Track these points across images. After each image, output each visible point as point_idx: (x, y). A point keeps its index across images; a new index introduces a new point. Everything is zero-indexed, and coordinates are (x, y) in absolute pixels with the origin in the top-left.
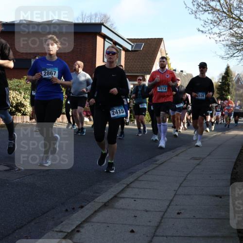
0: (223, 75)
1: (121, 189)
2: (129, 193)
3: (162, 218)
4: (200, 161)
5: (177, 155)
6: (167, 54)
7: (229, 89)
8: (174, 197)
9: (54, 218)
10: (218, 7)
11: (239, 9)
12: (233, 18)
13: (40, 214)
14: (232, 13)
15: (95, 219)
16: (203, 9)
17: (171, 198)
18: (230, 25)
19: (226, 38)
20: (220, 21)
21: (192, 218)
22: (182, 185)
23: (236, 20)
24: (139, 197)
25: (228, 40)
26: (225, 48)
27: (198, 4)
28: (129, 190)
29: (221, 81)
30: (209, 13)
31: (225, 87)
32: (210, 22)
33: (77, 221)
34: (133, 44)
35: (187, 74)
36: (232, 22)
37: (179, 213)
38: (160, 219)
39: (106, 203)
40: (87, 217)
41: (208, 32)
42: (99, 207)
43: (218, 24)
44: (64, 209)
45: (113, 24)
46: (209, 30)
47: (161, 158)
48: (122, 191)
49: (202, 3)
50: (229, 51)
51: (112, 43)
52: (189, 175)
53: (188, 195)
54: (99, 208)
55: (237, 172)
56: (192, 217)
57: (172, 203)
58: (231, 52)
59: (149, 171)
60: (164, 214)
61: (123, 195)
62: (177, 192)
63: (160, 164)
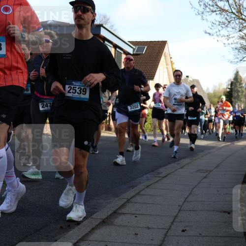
0: (232, 80)
1: (121, 205)
2: (129, 209)
3: (166, 235)
5: (182, 168)
6: (171, 58)
7: (238, 95)
8: (178, 213)
9: (47, 236)
10: (227, 8)
12: (242, 19)
14: (242, 14)
15: (92, 237)
16: (210, 9)
17: (175, 214)
18: (240, 27)
19: (235, 41)
20: (229, 22)
22: (187, 200)
24: (140, 213)
25: (237, 43)
26: (234, 51)
27: (205, 4)
28: (129, 205)
29: (229, 87)
30: (217, 14)
31: (234, 93)
32: (218, 23)
33: (73, 239)
34: (134, 47)
35: (193, 80)
36: (242, 24)
37: (183, 231)
38: (163, 236)
39: (105, 219)
40: (84, 234)
41: (215, 34)
42: (97, 223)
43: (227, 26)
44: (59, 227)
45: (112, 26)
46: (216, 32)
47: (164, 171)
48: (123, 206)
49: (209, 3)
50: (239, 55)
51: (112, 46)
52: (194, 190)
53: (194, 211)
54: (97, 225)
56: (199, 235)
57: (176, 220)
58: (240, 57)
59: (151, 185)
60: (167, 232)
61: (123, 211)
62: (183, 208)
63: (163, 177)
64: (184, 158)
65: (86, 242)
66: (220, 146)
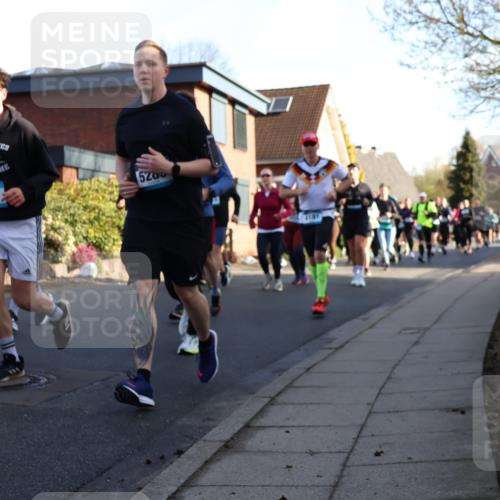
0: (460, 149)
1: (258, 409)
2: (275, 416)
3: (344, 465)
4: (419, 335)
5: (371, 327)
6: (340, 116)
7: (471, 177)
8: (367, 419)
9: (122, 481)
11: (480, 15)
12: (468, 33)
13: (95, 475)
14: (467, 25)
15: (206, 478)
16: (405, 18)
17: (361, 422)
18: (464, 49)
19: (458, 77)
20: (444, 41)
21: (404, 463)
22: (384, 390)
23: (477, 37)
24: (296, 424)
25: (461, 79)
27: (395, 11)
28: (274, 409)
29: (455, 162)
30: (419, 28)
31: (465, 174)
32: (422, 45)
33: (170, 485)
34: (268, 100)
35: (385, 154)
36: (468, 43)
37: (377, 454)
38: (341, 468)
39: (229, 441)
40: (189, 474)
41: (420, 66)
42: (214, 451)
43: (440, 49)
44: (143, 460)
46: (421, 63)
47: (339, 334)
48: (262, 412)
49: (403, 8)
50: (466, 101)
51: (226, 101)
52: (397, 368)
53: (397, 412)
54: (216, 454)
55: (496, 355)
56: (406, 460)
57: (364, 433)
58: (470, 104)
59: (315, 365)
60: (348, 458)
61: (263, 421)
62: (375, 407)
63: (337, 349)
64: (376, 306)
65: (195, 489)
66: (444, 278)
